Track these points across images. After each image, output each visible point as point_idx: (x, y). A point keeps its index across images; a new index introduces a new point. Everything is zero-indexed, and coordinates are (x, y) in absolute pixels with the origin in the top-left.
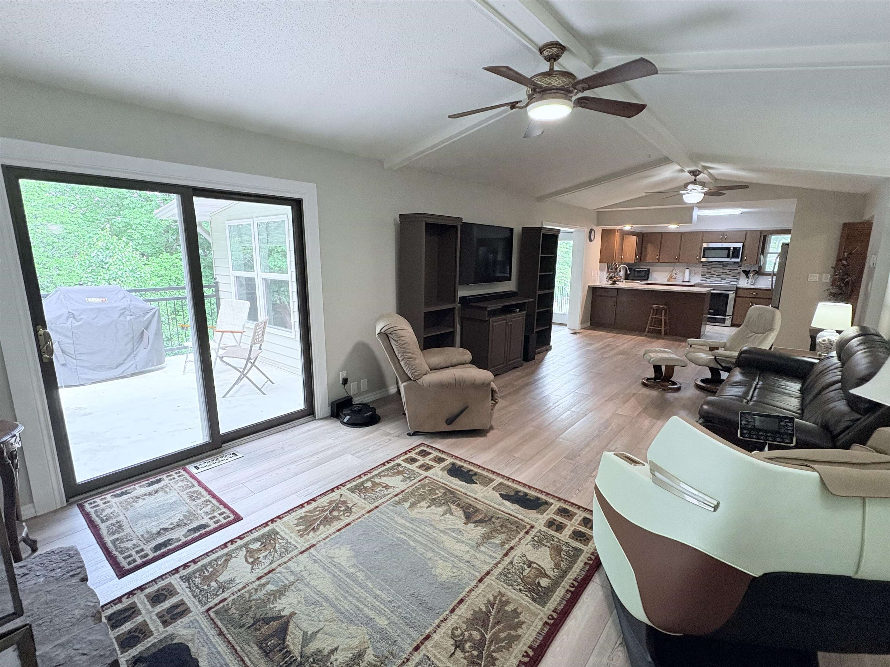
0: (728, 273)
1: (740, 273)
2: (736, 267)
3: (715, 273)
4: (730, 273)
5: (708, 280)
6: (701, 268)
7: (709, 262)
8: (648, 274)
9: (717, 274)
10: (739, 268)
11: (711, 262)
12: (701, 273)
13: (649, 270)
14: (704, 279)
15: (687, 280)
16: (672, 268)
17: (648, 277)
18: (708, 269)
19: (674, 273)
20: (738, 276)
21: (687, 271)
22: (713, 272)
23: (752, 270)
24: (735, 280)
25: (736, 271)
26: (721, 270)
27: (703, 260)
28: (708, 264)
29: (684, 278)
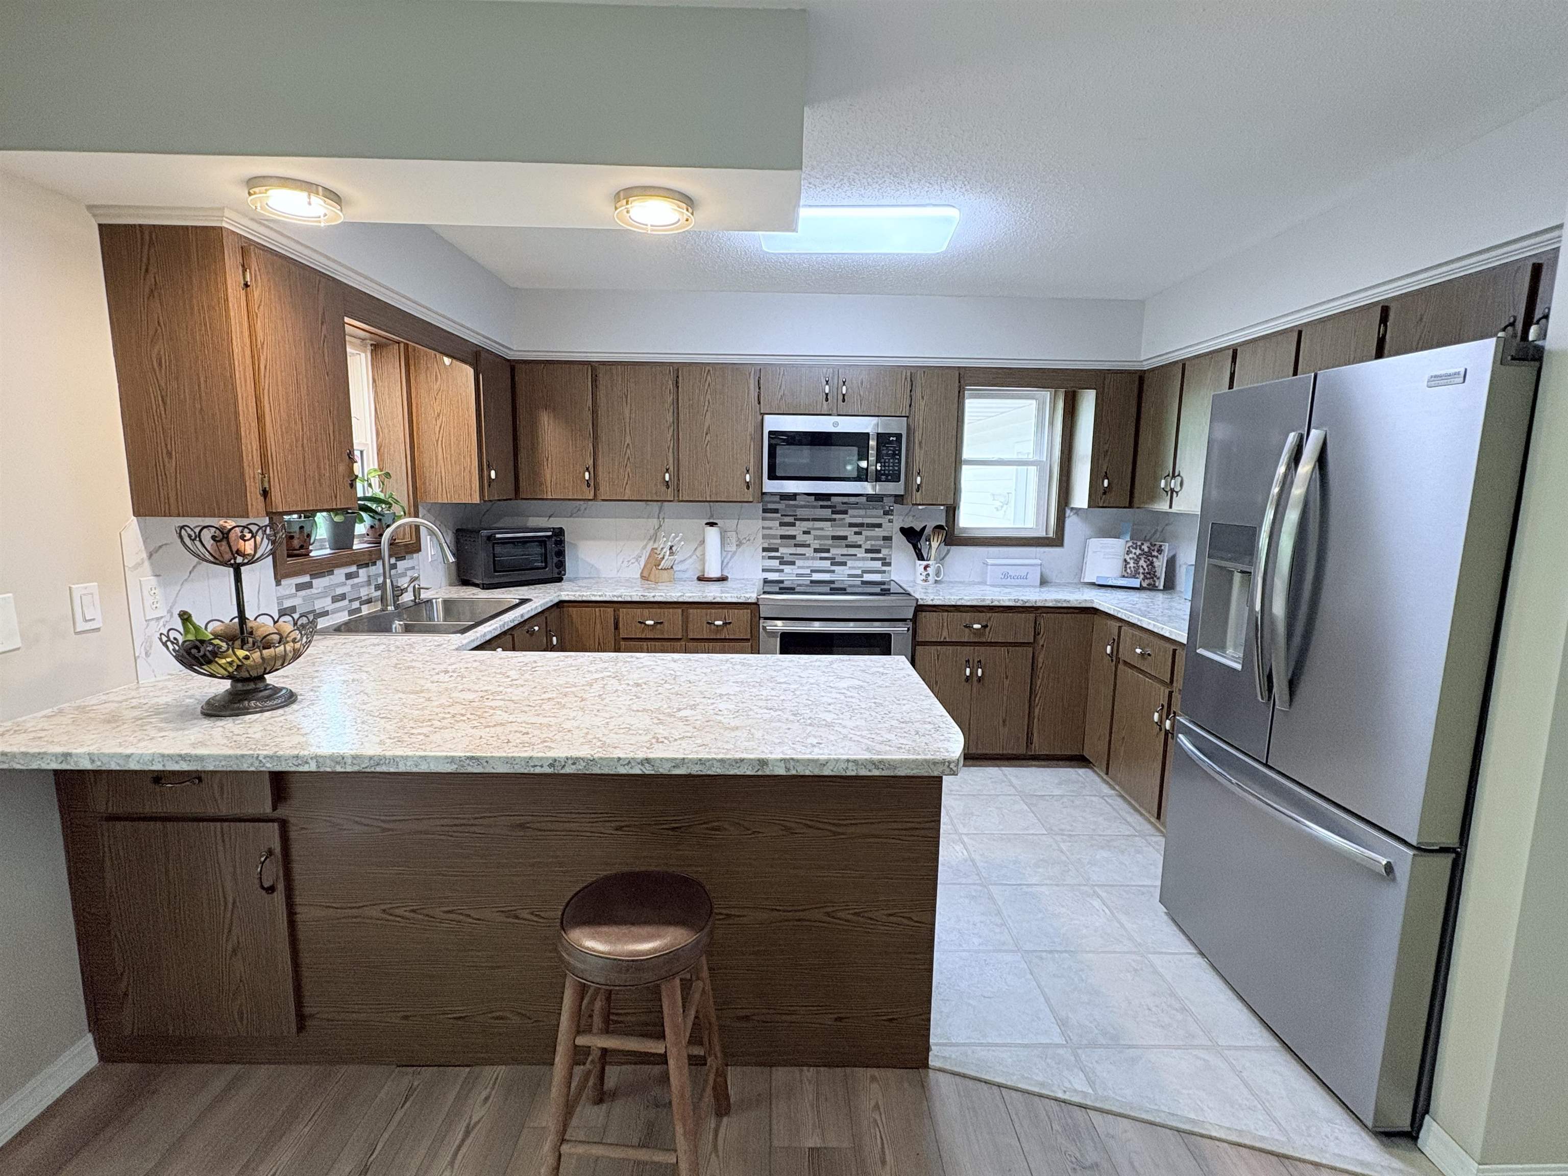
0: (852, 538)
1: (887, 539)
2: (873, 515)
3: (808, 539)
4: (859, 539)
5: (787, 569)
6: (760, 523)
7: (785, 497)
8: (561, 554)
9: (816, 544)
10: (884, 521)
11: (793, 496)
12: (760, 543)
13: (559, 533)
14: (775, 563)
15: (714, 573)
16: (654, 522)
17: (561, 565)
18: (782, 524)
19: (663, 544)
20: (885, 552)
21: (712, 534)
22: (801, 538)
23: (931, 525)
24: (878, 565)
25: (878, 532)
26: (828, 529)
27: (771, 486)
28: (781, 506)
29: (703, 560)
